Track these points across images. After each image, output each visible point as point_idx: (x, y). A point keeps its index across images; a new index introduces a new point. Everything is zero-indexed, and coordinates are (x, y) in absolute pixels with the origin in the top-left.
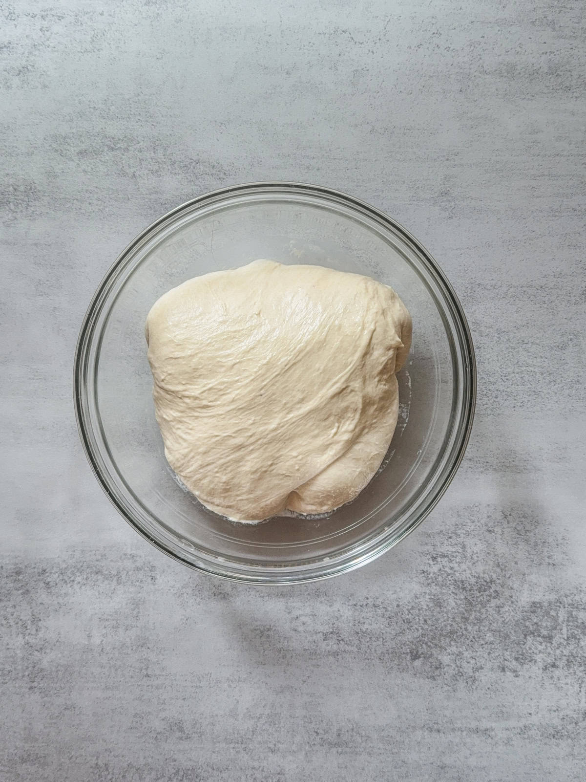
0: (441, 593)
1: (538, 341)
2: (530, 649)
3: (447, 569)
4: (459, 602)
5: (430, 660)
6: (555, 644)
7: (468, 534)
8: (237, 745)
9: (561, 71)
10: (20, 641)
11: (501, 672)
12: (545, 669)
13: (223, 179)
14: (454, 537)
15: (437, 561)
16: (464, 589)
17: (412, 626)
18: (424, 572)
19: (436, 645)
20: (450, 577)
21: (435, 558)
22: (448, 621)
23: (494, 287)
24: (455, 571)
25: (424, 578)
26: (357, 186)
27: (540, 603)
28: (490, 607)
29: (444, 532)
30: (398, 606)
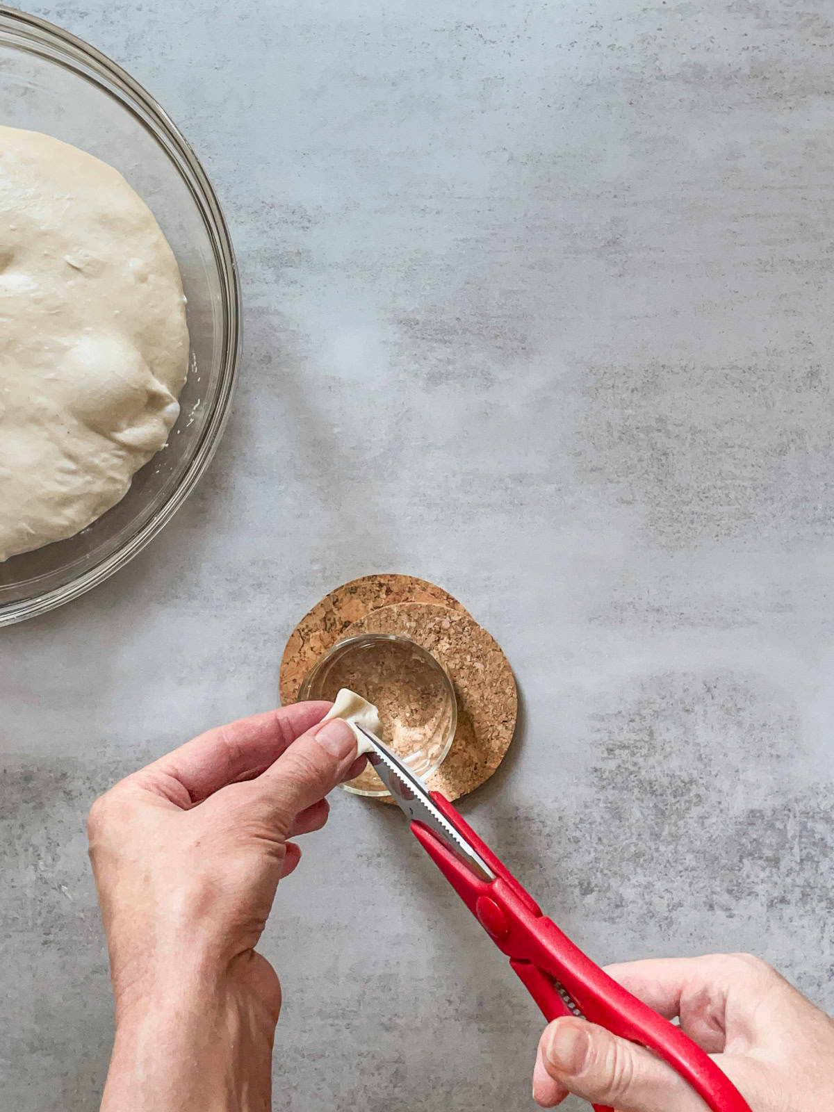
0: (622, 799)
1: (747, 444)
2: (748, 877)
3: (628, 765)
4: (647, 812)
5: (608, 894)
6: (783, 869)
7: (656, 714)
8: (336, 1021)
9: (769, 72)
10: (31, 876)
11: (708, 910)
12: (771, 905)
13: (307, 228)
14: (637, 719)
15: (615, 755)
16: (653, 793)
17: (581, 848)
18: (596, 770)
19: (616, 873)
20: (632, 776)
21: (611, 750)
22: (631, 837)
23: (684, 369)
24: (639, 768)
25: (597, 779)
26: (492, 234)
27: (760, 811)
28: (690, 818)
29: (624, 713)
30: (560, 818)
